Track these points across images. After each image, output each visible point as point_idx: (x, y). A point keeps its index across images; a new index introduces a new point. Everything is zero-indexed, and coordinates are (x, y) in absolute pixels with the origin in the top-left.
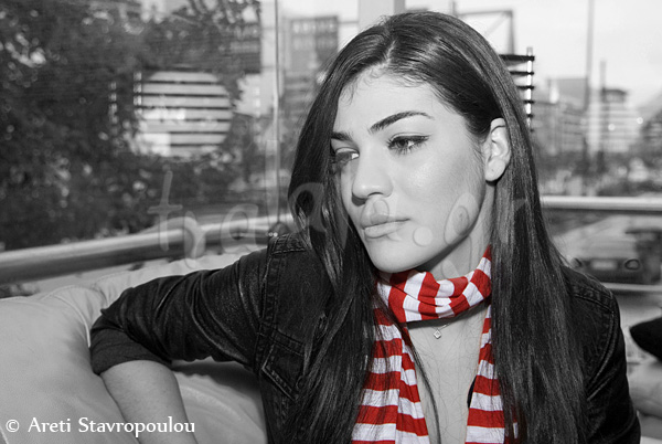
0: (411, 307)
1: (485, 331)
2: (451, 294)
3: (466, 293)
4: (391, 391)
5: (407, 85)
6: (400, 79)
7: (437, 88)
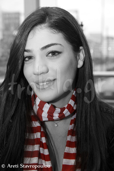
0: (45, 116)
1: (71, 124)
2: (59, 113)
3: (64, 112)
4: (35, 145)
5: (54, 33)
6: (52, 31)
7: (64, 35)
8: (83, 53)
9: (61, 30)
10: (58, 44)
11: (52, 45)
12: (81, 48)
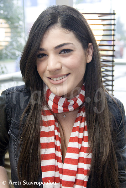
5: (66, 32)
6: (64, 30)
7: (75, 34)
8: (91, 49)
9: (72, 30)
10: (70, 44)
11: (65, 45)
12: (90, 44)
